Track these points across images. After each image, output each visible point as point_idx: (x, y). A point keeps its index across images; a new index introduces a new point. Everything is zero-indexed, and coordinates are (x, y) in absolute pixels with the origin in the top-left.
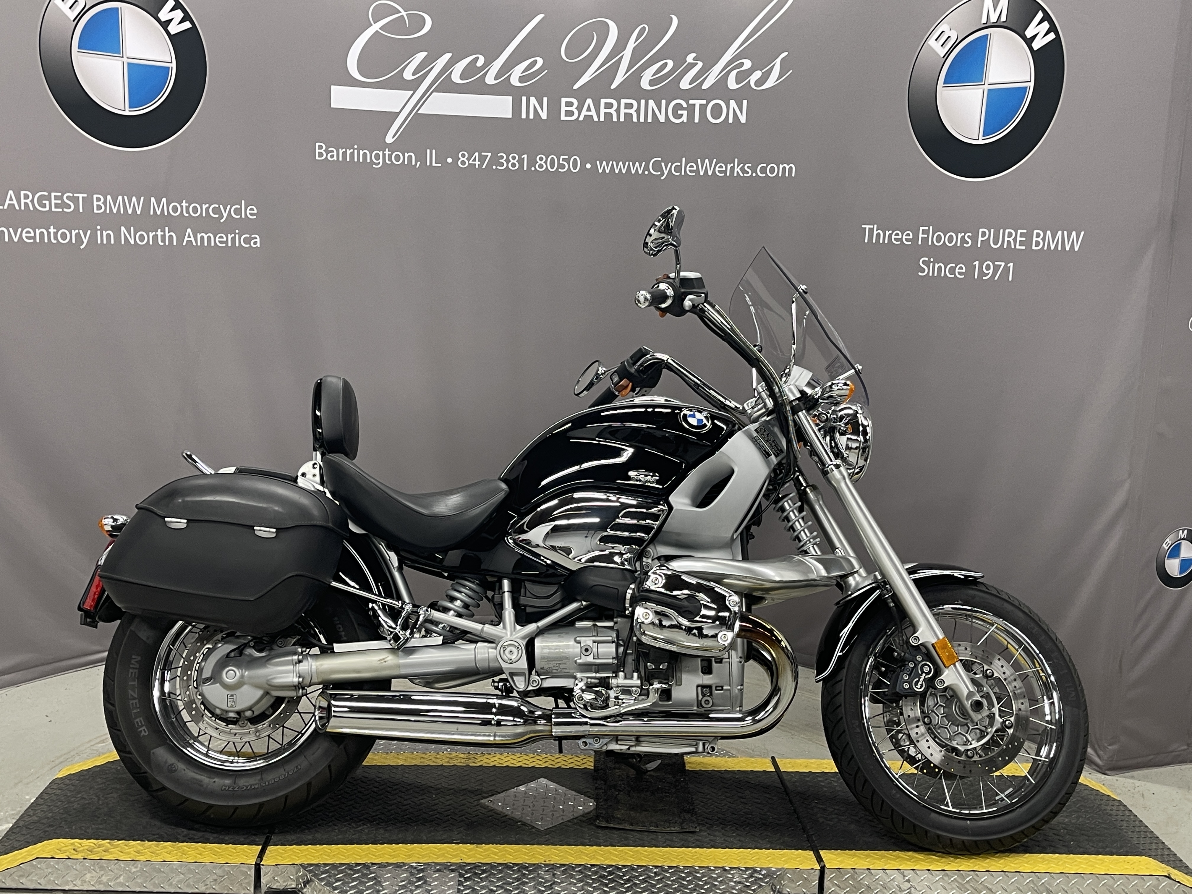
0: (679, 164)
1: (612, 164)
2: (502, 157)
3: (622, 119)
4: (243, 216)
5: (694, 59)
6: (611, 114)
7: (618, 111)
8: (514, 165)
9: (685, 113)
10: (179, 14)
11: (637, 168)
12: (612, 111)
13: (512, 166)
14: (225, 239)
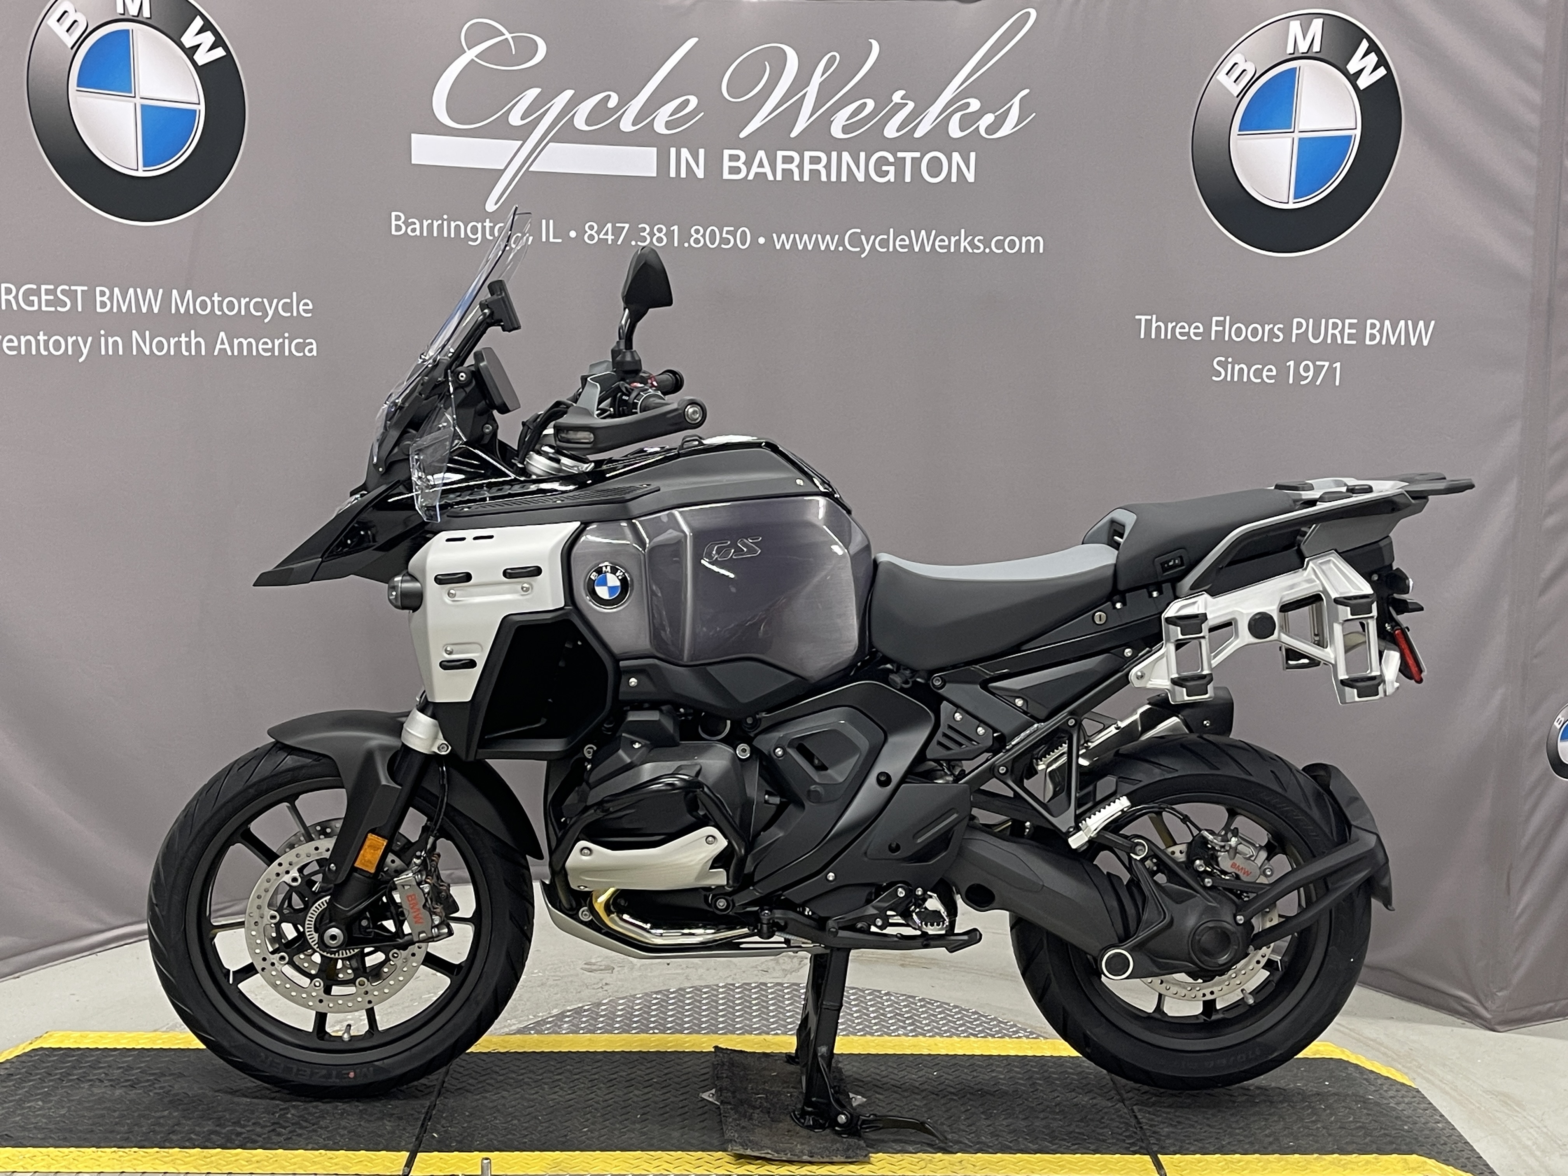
0: (885, 237)
1: (794, 237)
2: (644, 230)
3: (806, 178)
4: (295, 314)
5: (902, 99)
6: (791, 171)
7: (801, 166)
8: (660, 240)
9: (892, 169)
10: (208, 38)
11: (827, 242)
12: (793, 166)
13: (657, 241)
14: (270, 346)
